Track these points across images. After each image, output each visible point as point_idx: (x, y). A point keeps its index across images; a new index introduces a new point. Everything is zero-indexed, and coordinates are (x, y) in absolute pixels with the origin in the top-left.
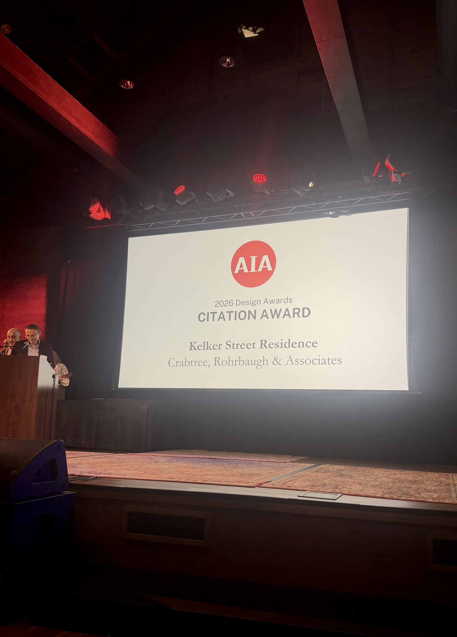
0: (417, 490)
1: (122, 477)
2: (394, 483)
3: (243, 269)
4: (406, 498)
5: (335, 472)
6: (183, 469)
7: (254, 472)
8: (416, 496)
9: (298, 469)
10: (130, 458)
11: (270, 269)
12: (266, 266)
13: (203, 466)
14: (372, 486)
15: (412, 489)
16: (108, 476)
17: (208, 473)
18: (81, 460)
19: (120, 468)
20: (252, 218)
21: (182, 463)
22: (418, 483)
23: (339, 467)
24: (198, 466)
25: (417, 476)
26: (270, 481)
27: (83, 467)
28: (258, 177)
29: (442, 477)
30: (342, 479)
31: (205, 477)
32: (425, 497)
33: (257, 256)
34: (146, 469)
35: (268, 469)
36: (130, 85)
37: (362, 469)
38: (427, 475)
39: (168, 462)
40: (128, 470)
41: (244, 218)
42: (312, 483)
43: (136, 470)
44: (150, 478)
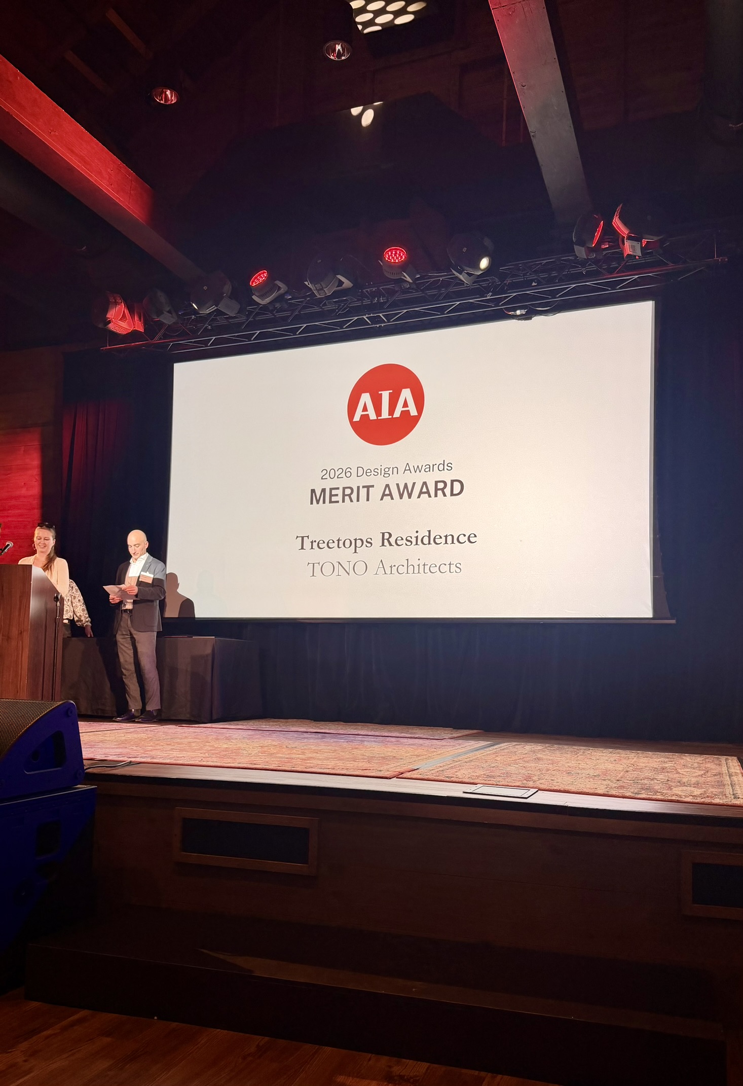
0: (666, 783)
1: (173, 761)
2: (627, 771)
3: (368, 414)
4: (648, 796)
5: (526, 754)
6: (272, 749)
7: (389, 754)
8: (663, 793)
9: (463, 750)
10: (184, 733)
11: (414, 412)
12: (408, 407)
13: (306, 745)
14: (589, 776)
15: (659, 782)
16: (149, 760)
17: (314, 755)
18: (105, 736)
19: (170, 747)
20: (382, 323)
21: (270, 741)
22: (668, 772)
23: (533, 746)
24: (296, 744)
25: (666, 760)
26: (417, 769)
27: (107, 746)
28: (392, 253)
29: (709, 762)
30: (537, 765)
31: (308, 761)
32: (680, 794)
33: (391, 391)
34: (211, 750)
35: (412, 749)
36: (171, 97)
37: (573, 750)
38: (683, 759)
39: (249, 739)
40: (181, 750)
41: (369, 324)
42: (488, 772)
43: (194, 751)
44: (219, 764)
